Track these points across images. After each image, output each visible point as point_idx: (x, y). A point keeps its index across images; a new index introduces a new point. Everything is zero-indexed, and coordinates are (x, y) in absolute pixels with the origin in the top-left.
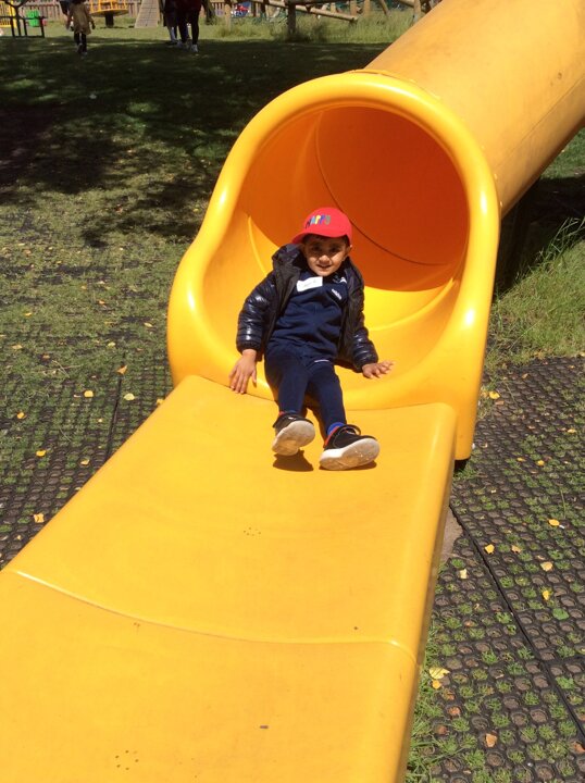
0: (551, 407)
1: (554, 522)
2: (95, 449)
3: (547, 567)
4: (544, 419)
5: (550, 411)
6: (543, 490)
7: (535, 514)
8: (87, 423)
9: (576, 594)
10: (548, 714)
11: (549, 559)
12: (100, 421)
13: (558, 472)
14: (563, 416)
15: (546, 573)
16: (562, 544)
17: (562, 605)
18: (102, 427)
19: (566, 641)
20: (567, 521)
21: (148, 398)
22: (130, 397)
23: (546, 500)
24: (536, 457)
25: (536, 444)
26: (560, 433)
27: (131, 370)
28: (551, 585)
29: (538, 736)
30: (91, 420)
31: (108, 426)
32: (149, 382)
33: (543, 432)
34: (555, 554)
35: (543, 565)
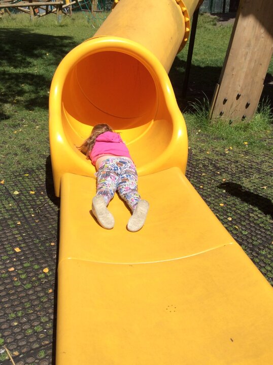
0: (190, 168)
1: (221, 205)
2: (17, 217)
3: (230, 219)
4: (191, 172)
5: (191, 169)
6: (210, 195)
7: (213, 204)
8: (5, 207)
9: (245, 225)
10: (265, 263)
11: (229, 217)
12: (10, 205)
13: (210, 188)
14: (197, 170)
15: (231, 221)
16: (229, 211)
17: (243, 230)
18: (13, 207)
19: (253, 240)
20: (225, 203)
21: (25, 192)
22: (16, 193)
23: (213, 199)
24: (198, 185)
25: (195, 181)
26: (201, 176)
27: (6, 181)
28: (235, 225)
29: (267, 270)
30: (5, 206)
31: (16, 207)
32: (19, 185)
33: (194, 176)
34: (229, 214)
35: (228, 219)
